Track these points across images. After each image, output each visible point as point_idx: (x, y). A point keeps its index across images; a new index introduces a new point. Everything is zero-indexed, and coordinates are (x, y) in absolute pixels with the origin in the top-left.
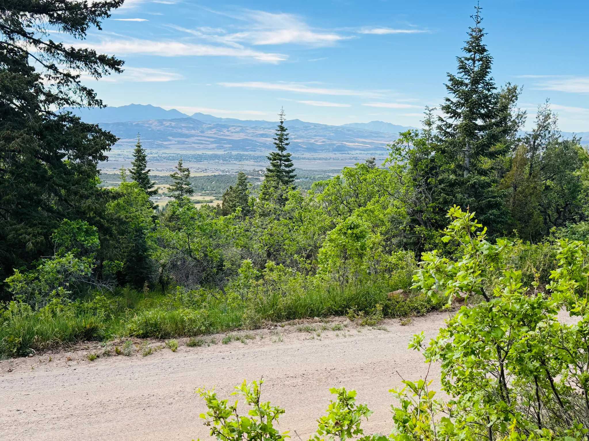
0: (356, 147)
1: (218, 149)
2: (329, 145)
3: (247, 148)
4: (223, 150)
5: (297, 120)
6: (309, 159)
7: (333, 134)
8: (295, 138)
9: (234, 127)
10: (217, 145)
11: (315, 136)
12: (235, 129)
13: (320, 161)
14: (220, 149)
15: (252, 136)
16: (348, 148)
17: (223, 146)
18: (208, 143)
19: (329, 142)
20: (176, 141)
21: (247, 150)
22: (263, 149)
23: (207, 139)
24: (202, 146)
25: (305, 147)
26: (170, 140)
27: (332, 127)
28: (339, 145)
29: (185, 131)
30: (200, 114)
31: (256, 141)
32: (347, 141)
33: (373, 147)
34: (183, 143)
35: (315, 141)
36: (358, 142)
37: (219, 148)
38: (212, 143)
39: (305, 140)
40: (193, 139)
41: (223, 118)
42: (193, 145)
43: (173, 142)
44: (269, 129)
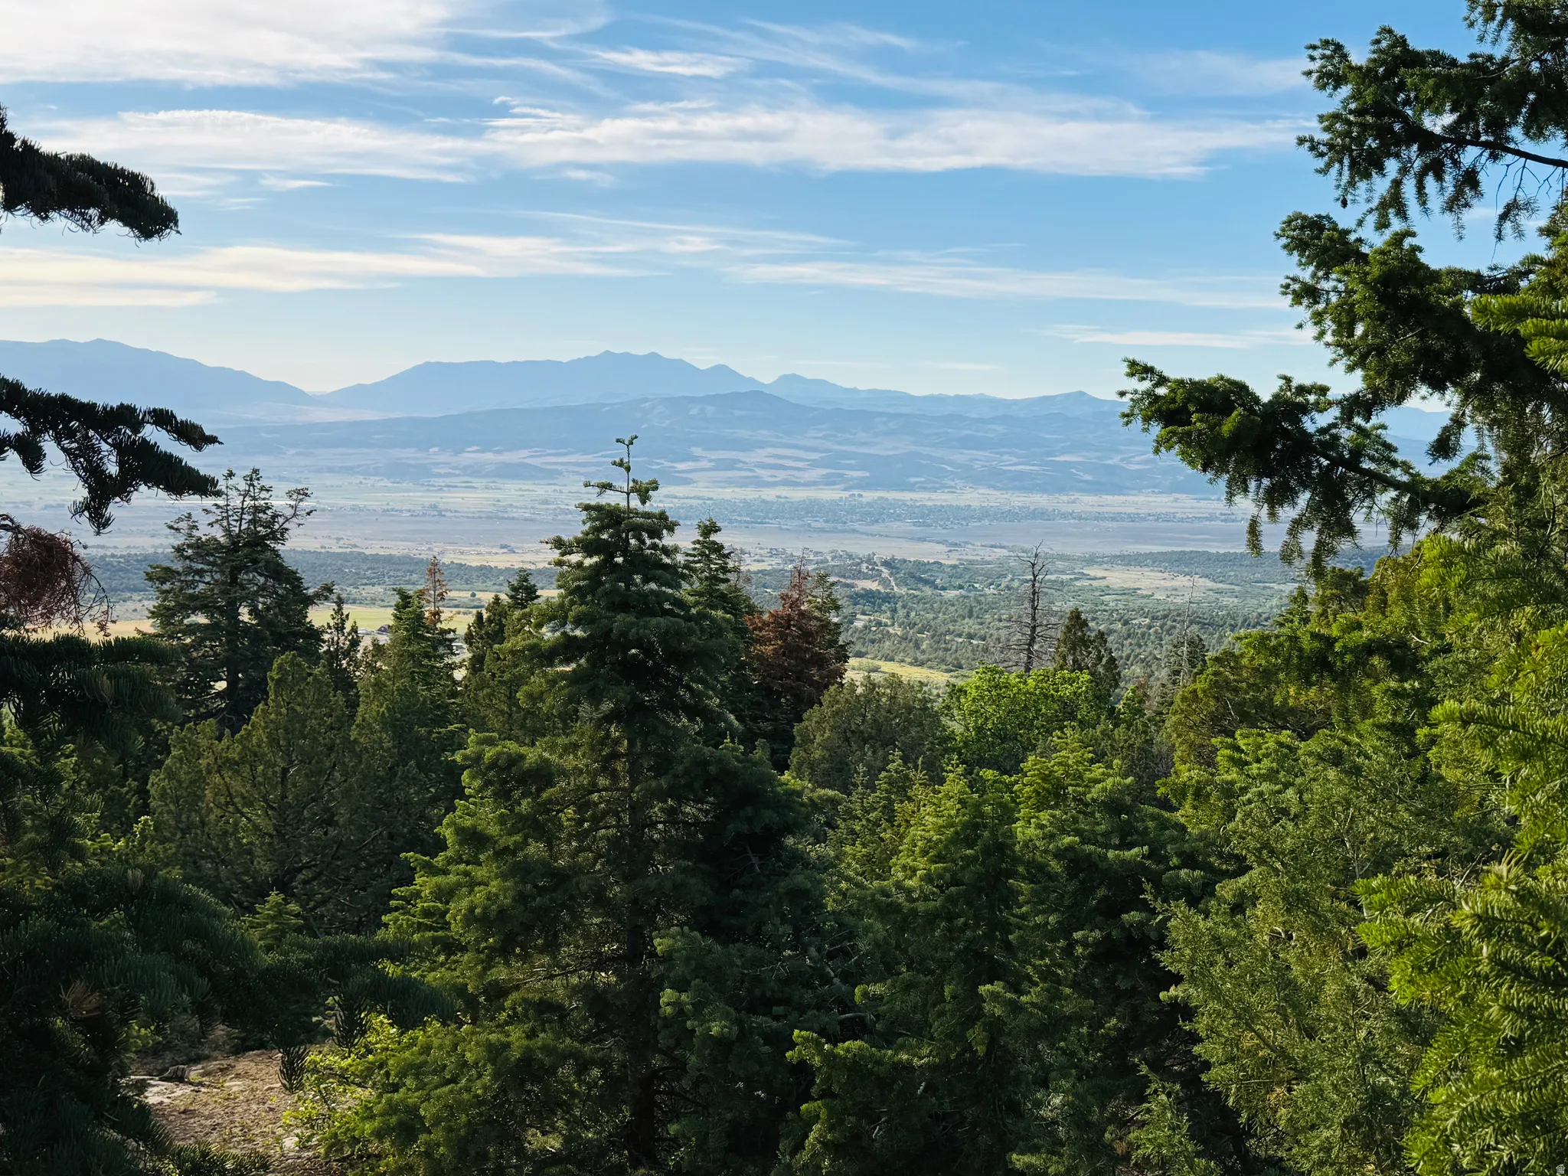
1: (827, 484)
2: (1165, 472)
3: (912, 480)
4: (842, 486)
5: (1082, 394)
6: (1080, 518)
8: (1063, 451)
10: (824, 471)
12: (885, 424)
13: (1114, 524)
14: (834, 483)
15: (934, 445)
17: (842, 475)
18: (800, 465)
20: (710, 461)
22: (959, 483)
23: (801, 454)
24: (781, 475)
25: (1088, 478)
26: (696, 459)
29: (743, 433)
30: (795, 378)
31: (942, 460)
34: (731, 465)
35: (1123, 460)
37: (829, 482)
38: (815, 464)
39: (1092, 458)
40: (760, 455)
41: (861, 388)
42: (760, 472)
43: (705, 464)
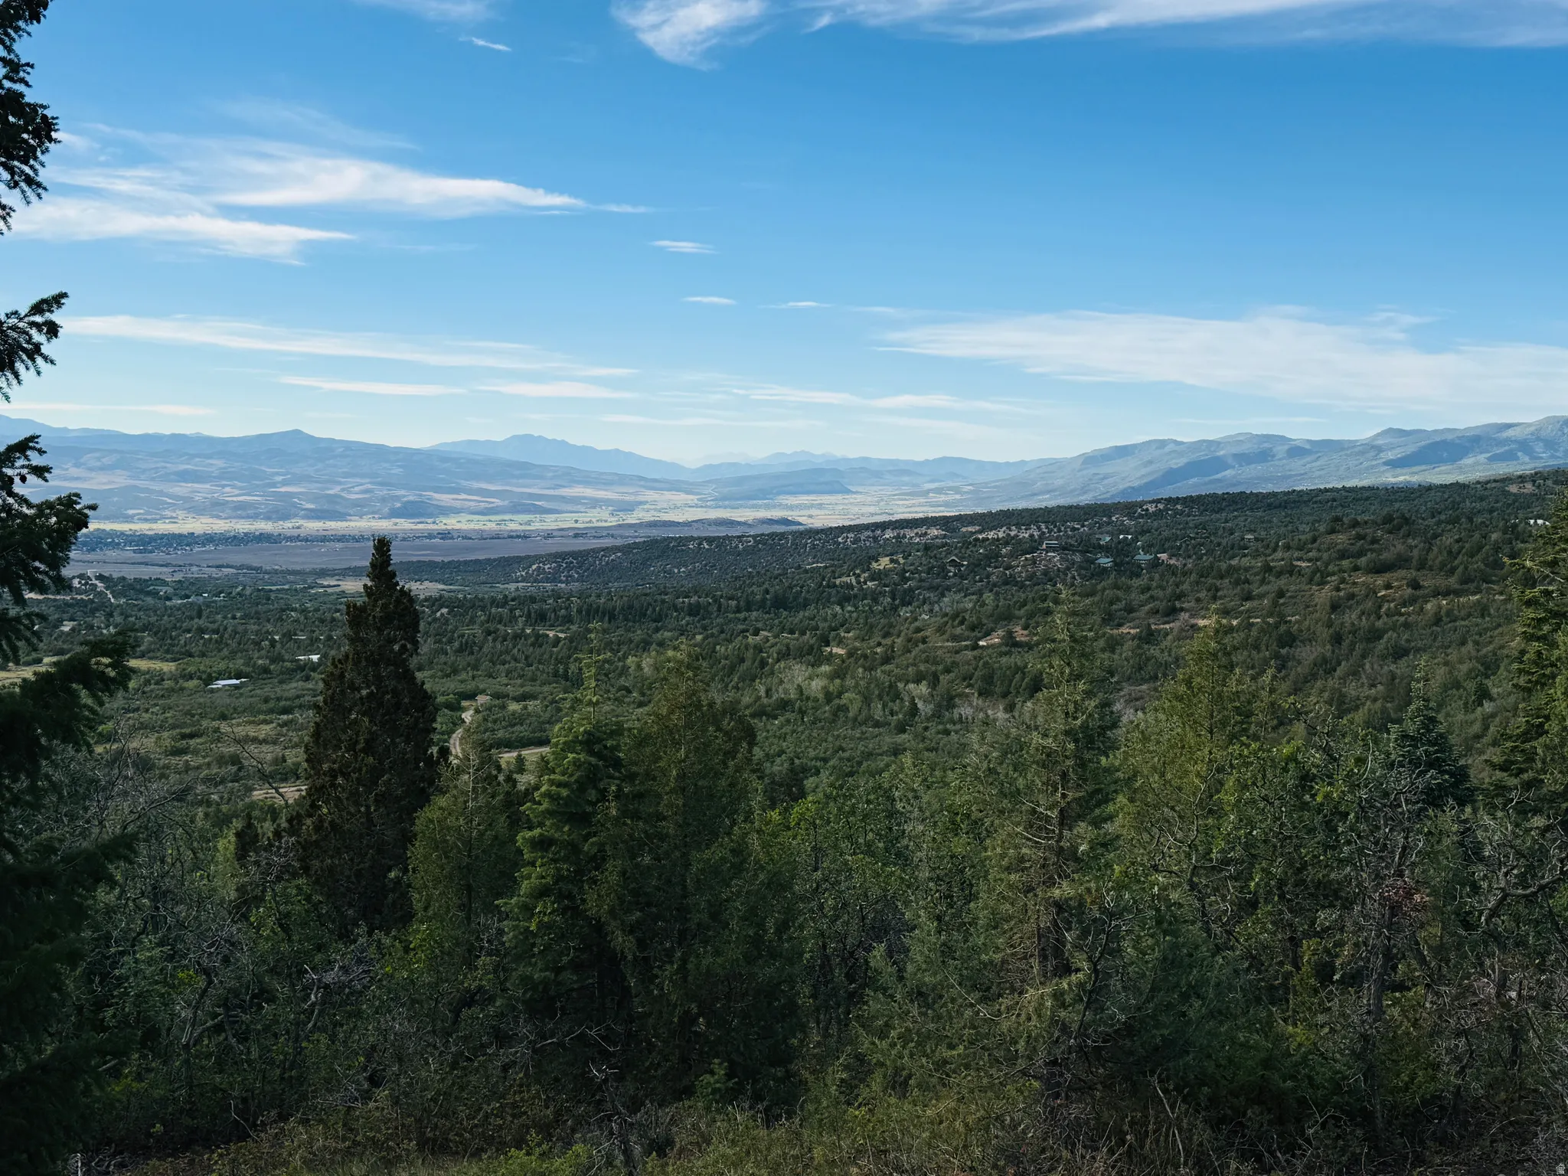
0: (458, 504)
2: (383, 500)
3: (130, 512)
5: (298, 432)
6: (307, 540)
7: (397, 471)
8: (284, 483)
9: (97, 455)
11: (347, 475)
12: (99, 459)
13: (340, 545)
15: (153, 479)
16: (438, 507)
19: (383, 492)
21: (129, 519)
22: (181, 514)
25: (311, 506)
27: (398, 451)
28: (411, 498)
31: (161, 493)
32: (438, 490)
33: (506, 503)
35: (343, 490)
36: (470, 492)
39: (314, 488)
41: (70, 427)
44: (210, 457)
